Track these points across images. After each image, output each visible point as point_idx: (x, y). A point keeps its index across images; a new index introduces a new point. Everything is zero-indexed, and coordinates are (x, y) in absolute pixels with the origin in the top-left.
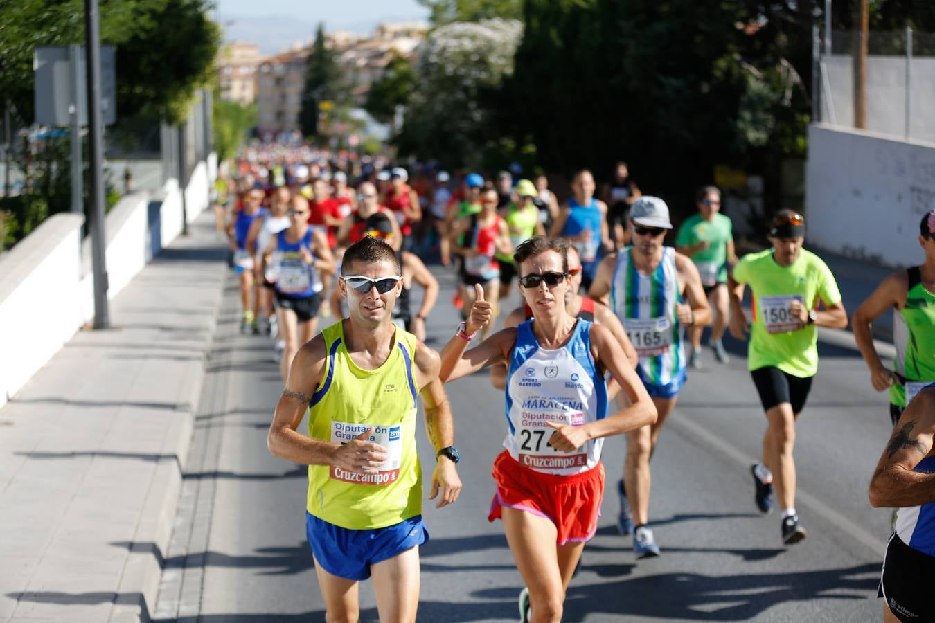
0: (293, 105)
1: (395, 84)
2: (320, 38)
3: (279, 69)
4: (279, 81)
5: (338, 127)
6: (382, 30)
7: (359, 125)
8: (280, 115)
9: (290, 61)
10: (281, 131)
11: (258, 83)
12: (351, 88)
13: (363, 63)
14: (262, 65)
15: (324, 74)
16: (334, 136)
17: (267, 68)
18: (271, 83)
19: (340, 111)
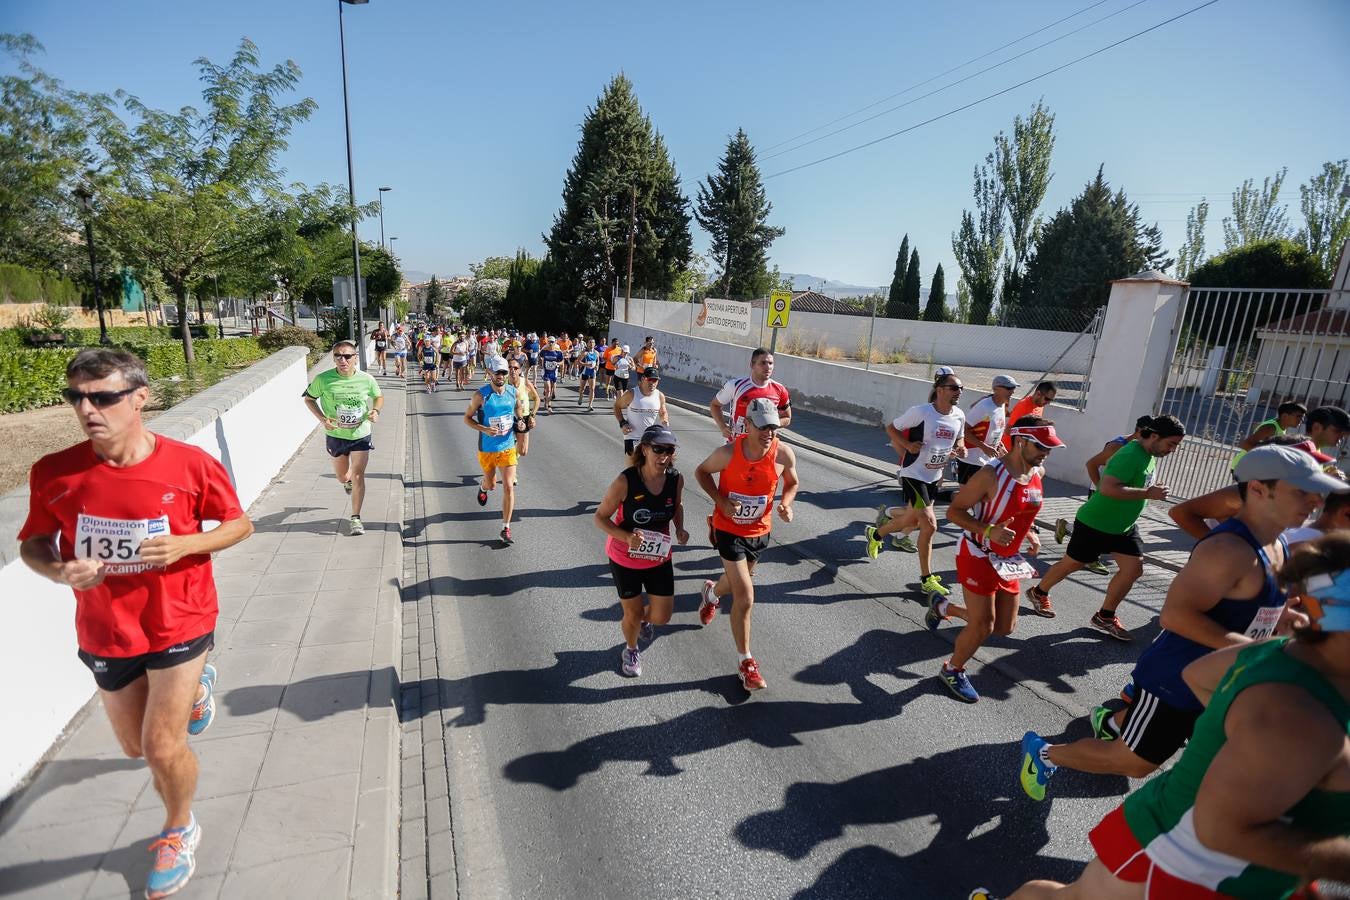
0: (424, 303)
1: (462, 299)
2: (433, 280)
3: (418, 291)
4: (418, 294)
5: (440, 312)
6: (456, 279)
7: (449, 312)
8: (418, 307)
9: (422, 288)
10: (419, 312)
11: (410, 295)
12: (445, 298)
13: (448, 290)
14: (411, 288)
15: (435, 294)
16: (439, 315)
17: (413, 290)
18: (415, 295)
19: (441, 307)
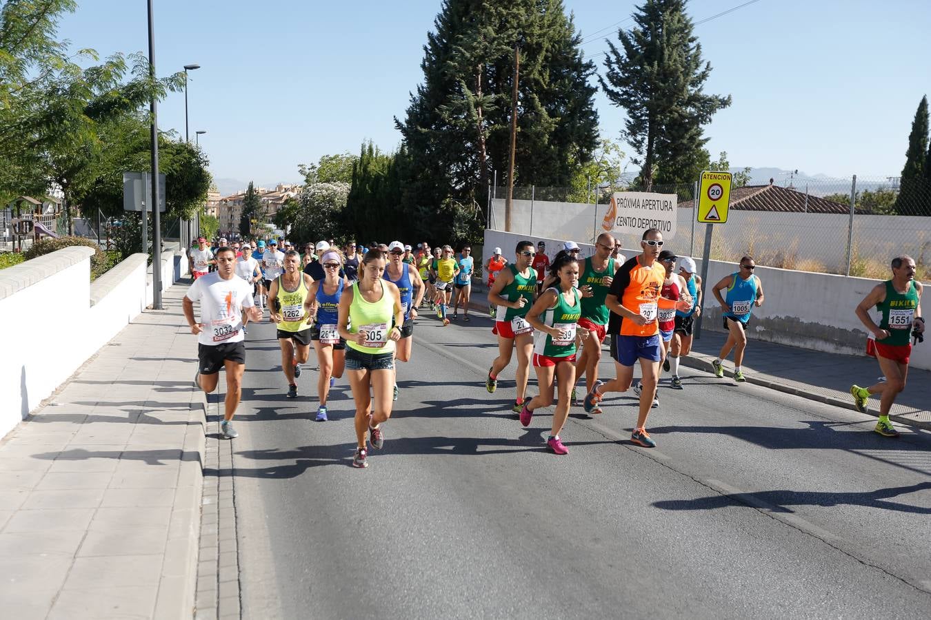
0: (237, 220)
1: (289, 211)
2: (251, 188)
3: (230, 204)
4: (230, 209)
5: (259, 231)
6: (280, 187)
7: (270, 230)
8: (230, 225)
9: (235, 200)
10: (231, 232)
11: (220, 209)
12: (266, 213)
13: (270, 202)
14: (222, 200)
15: (252, 206)
16: (257, 235)
17: (224, 203)
18: (226, 209)
19: (260, 224)
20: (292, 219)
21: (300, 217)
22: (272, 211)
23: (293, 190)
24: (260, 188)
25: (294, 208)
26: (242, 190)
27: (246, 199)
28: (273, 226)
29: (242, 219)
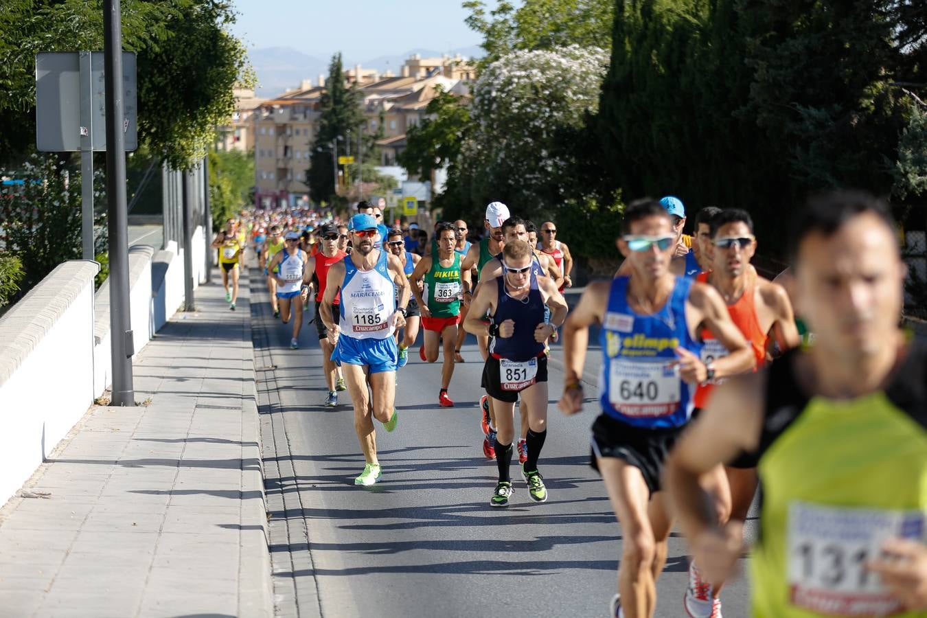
3: (282, 115)
4: (281, 129)
5: (360, 188)
6: (413, 66)
8: (283, 173)
9: (296, 104)
10: (284, 194)
11: (254, 132)
12: (376, 138)
13: (388, 106)
14: (259, 108)
15: (342, 121)
16: (355, 199)
17: (265, 114)
18: (272, 131)
19: (363, 167)
20: (449, 151)
21: (471, 145)
22: (394, 132)
23: (448, 72)
24: (360, 71)
25: (453, 121)
26: (314, 78)
27: (323, 102)
28: (397, 173)
29: (315, 157)
